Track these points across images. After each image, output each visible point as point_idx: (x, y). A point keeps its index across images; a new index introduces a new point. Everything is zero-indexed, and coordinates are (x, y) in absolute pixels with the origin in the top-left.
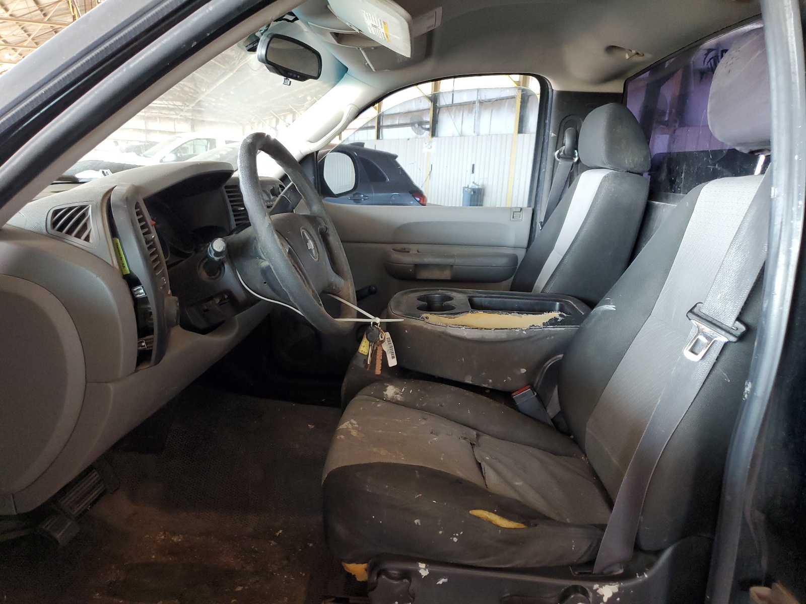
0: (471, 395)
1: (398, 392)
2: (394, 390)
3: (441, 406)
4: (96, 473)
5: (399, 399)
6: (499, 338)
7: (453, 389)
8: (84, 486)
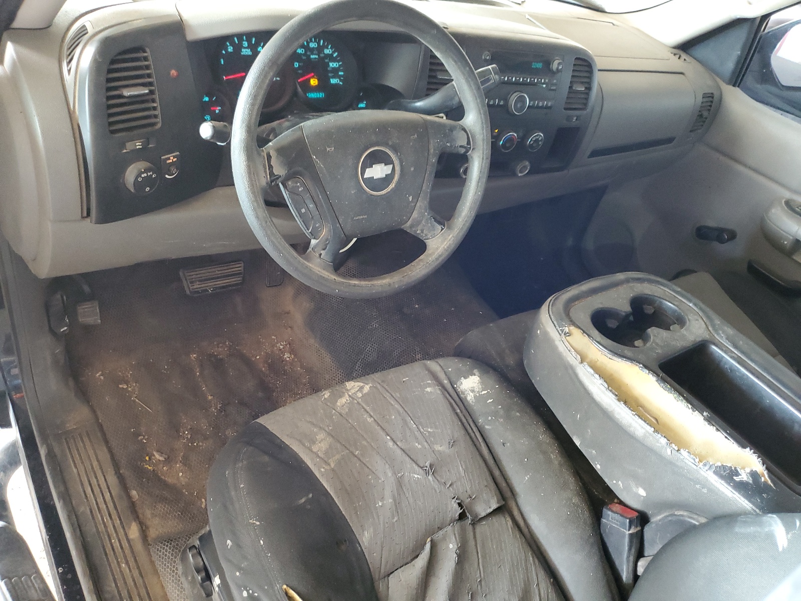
0: (556, 462)
1: (477, 390)
2: (475, 385)
3: (504, 444)
4: (242, 265)
5: (469, 398)
6: (632, 429)
7: (544, 437)
8: (218, 271)
